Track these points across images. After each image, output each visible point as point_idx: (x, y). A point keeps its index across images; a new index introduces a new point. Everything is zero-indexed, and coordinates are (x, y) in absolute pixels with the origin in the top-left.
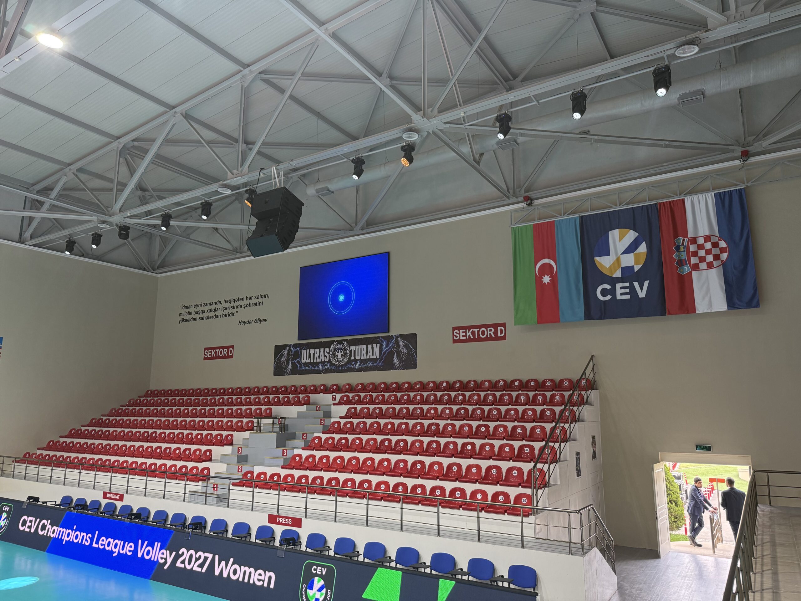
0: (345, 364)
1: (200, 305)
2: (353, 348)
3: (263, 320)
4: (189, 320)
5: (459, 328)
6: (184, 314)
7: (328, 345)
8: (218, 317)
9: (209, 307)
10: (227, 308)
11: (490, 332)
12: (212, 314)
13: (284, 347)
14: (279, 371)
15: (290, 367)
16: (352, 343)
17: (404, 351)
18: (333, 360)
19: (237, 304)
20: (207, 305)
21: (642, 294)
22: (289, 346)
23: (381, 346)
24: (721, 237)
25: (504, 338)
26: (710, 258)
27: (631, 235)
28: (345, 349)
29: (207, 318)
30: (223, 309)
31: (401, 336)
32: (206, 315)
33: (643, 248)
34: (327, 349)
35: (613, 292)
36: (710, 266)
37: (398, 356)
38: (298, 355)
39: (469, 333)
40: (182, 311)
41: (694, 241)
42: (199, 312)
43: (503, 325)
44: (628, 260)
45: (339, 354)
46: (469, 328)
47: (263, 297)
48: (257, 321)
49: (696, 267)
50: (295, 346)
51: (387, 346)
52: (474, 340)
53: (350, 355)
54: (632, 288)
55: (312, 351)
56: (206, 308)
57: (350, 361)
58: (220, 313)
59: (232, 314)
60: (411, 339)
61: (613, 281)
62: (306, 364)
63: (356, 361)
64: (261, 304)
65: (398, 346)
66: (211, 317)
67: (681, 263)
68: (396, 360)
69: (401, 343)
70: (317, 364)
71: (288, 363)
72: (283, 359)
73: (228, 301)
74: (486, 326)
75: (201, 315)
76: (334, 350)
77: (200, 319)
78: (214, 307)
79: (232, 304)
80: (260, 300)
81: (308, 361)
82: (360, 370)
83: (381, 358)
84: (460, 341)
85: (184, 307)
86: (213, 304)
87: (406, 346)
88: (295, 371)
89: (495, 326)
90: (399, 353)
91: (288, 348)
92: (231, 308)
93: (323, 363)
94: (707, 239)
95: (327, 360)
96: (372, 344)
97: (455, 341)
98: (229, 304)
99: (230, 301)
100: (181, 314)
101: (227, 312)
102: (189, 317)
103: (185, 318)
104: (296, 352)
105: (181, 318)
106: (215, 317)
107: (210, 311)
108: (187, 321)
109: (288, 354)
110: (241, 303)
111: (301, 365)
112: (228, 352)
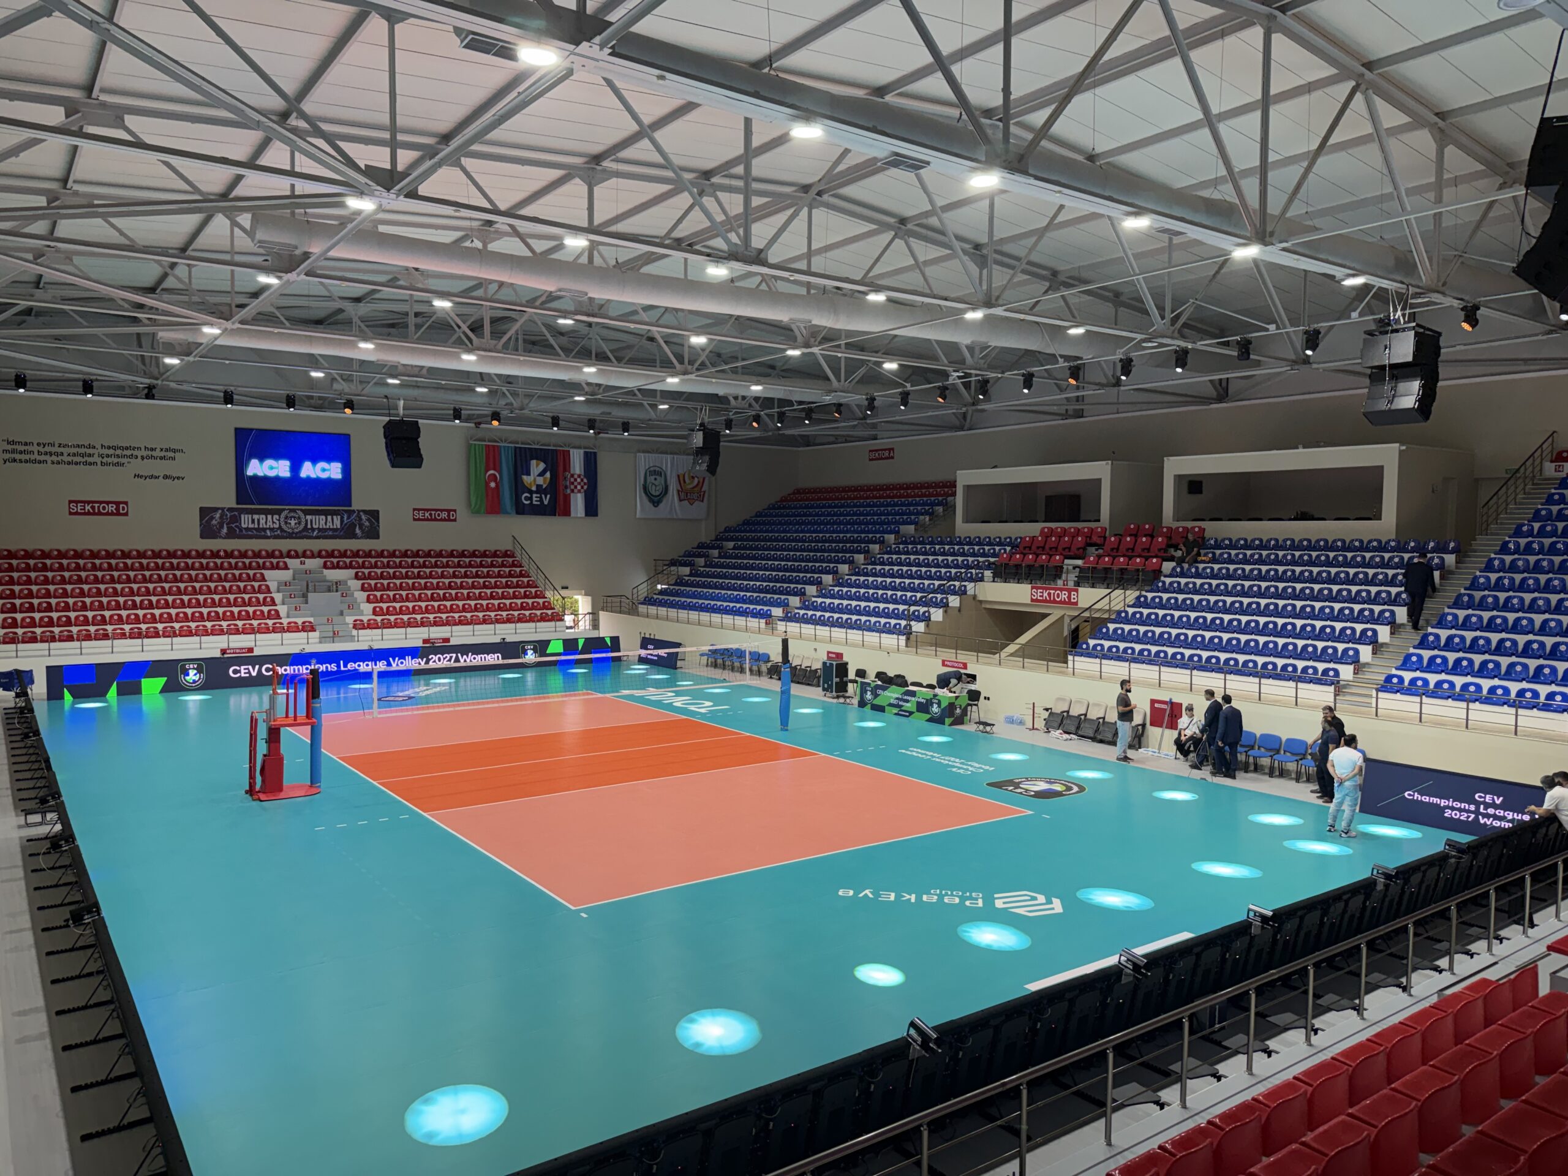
0: (300, 532)
1: (53, 445)
2: (309, 517)
3: (178, 478)
5: (419, 510)
6: (13, 451)
7: (279, 512)
8: (95, 463)
9: (72, 450)
10: (108, 456)
11: (444, 515)
12: (78, 459)
13: (216, 509)
14: (207, 532)
15: (225, 530)
16: (306, 513)
17: (367, 524)
18: (284, 527)
19: (129, 453)
20: (66, 446)
21: (546, 502)
22: (223, 509)
23: (342, 518)
24: (585, 476)
25: (455, 520)
26: (579, 487)
27: (542, 466)
28: (299, 518)
29: (69, 463)
30: (101, 456)
31: (365, 512)
32: (66, 458)
33: (548, 475)
34: (276, 517)
35: (531, 499)
36: (579, 491)
37: (360, 528)
38: (236, 519)
39: (427, 514)
40: (10, 447)
41: (572, 476)
42: (49, 454)
43: (455, 511)
44: (540, 481)
45: (293, 522)
46: (427, 510)
47: (175, 451)
48: (166, 477)
49: (572, 491)
50: (230, 510)
51: (348, 518)
52: (431, 520)
53: (306, 524)
54: (541, 498)
55: (256, 517)
56: (65, 451)
57: (306, 529)
58: (98, 460)
59: (118, 464)
60: (374, 515)
61: (531, 492)
62: (247, 529)
63: (313, 529)
64: (174, 459)
65: (361, 519)
66: (77, 463)
67: (566, 487)
68: (358, 531)
69: (363, 517)
70: (264, 530)
71: (222, 527)
72: (214, 522)
73: (109, 448)
74: (442, 511)
75: (54, 458)
76: (286, 518)
77: (53, 463)
78: (82, 450)
79: (119, 452)
80: (171, 454)
81: (251, 526)
82: (317, 537)
83: (342, 529)
84: (419, 520)
85: (13, 443)
86: (78, 446)
87: (368, 520)
88: (232, 535)
89: (449, 511)
90: (361, 526)
91: (219, 511)
92: (118, 456)
93: (271, 530)
94: (579, 476)
95: (277, 526)
96: (332, 515)
97: (415, 520)
98: (111, 452)
99: (115, 448)
100: (5, 451)
101: (109, 460)
102: (27, 457)
103: (18, 456)
104: (232, 517)
105: (7, 456)
106: (86, 463)
107: (74, 455)
108: (21, 461)
109: (221, 517)
110: (135, 453)
111: (241, 530)
112: (119, 509)
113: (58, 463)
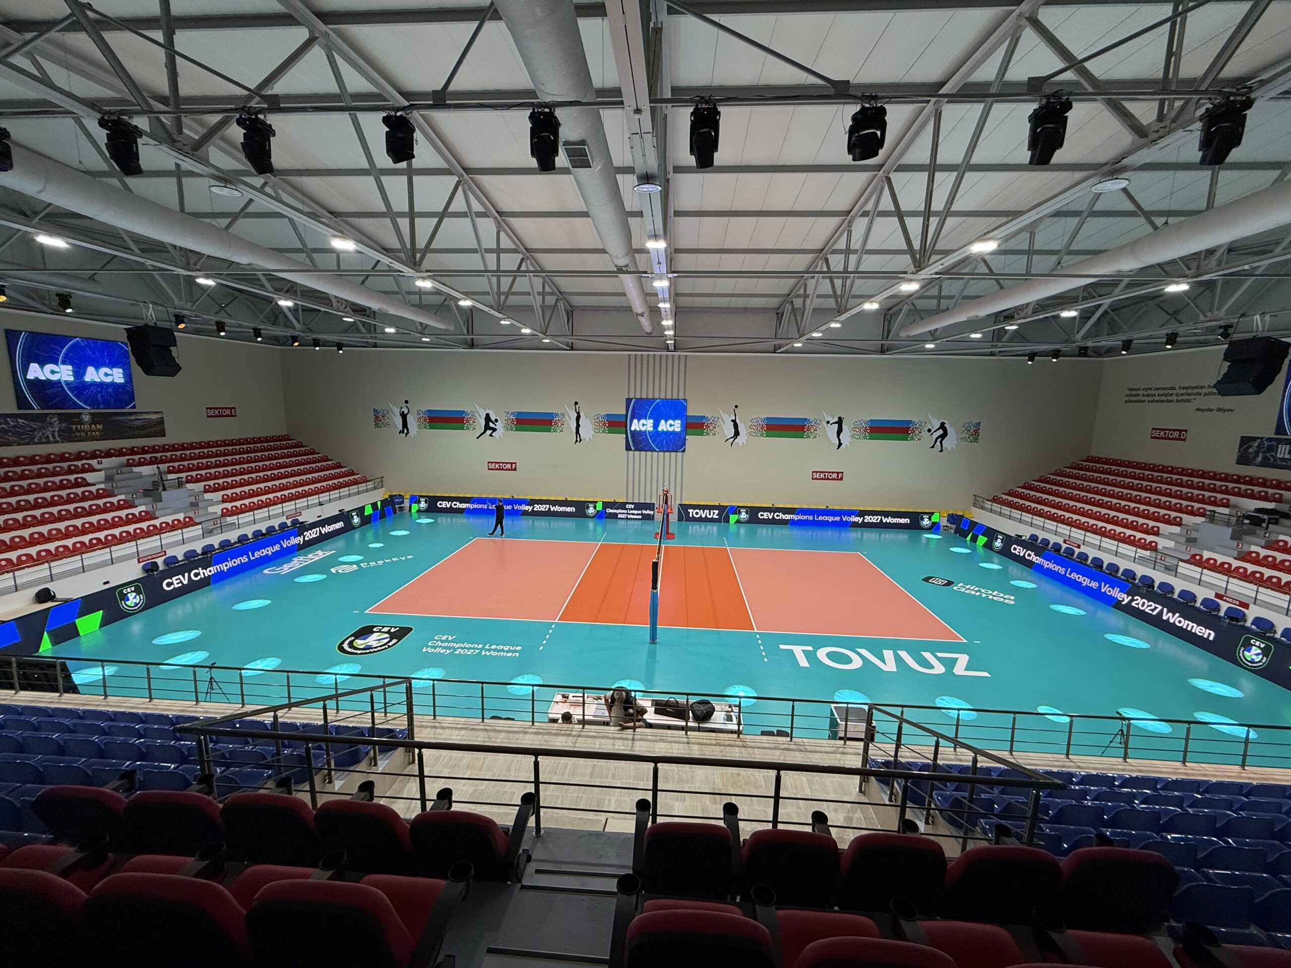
1: (1150, 389)
3: (1228, 410)
4: (1136, 401)
6: (1131, 395)
8: (1172, 401)
9: (1161, 392)
10: (1182, 395)
12: (1164, 398)
13: (1256, 439)
14: (1243, 459)
15: (1260, 459)
19: (1195, 391)
20: (1158, 389)
22: (1262, 438)
29: (1158, 401)
30: (1177, 395)
32: (1157, 398)
38: (1272, 449)
40: (1129, 393)
42: (1148, 395)
48: (1219, 410)
50: (1270, 440)
56: (1157, 392)
58: (1174, 398)
59: (1188, 401)
62: (1283, 459)
66: (1162, 401)
71: (1257, 454)
72: (1251, 450)
73: (1184, 388)
75: (1151, 398)
77: (1149, 401)
78: (1166, 392)
79: (1189, 391)
81: (1287, 457)
85: (1130, 390)
86: (1165, 389)
88: (1265, 464)
91: (1259, 441)
92: (1188, 395)
98: (1185, 391)
99: (1187, 388)
100: (1127, 395)
101: (1182, 398)
102: (1136, 398)
103: (1132, 398)
104: (1271, 445)
105: (1127, 398)
106: (1168, 401)
107: (1162, 395)
108: (1133, 401)
109: (1258, 447)
110: (1200, 391)
111: (1275, 460)
112: (1180, 435)
113: (1152, 401)
